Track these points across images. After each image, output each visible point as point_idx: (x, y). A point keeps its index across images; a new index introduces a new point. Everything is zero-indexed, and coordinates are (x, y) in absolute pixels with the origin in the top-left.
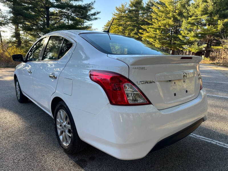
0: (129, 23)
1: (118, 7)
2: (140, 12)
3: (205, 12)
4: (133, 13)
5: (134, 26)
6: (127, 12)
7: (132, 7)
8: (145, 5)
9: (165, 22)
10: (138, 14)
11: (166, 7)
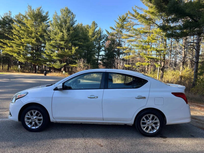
3: (62, 39)
9: (28, 40)
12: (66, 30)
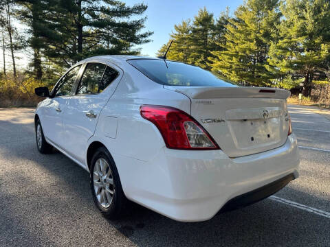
0: (193, 47)
1: (177, 26)
2: (210, 32)
3: (302, 32)
4: (198, 34)
5: (200, 52)
6: (190, 32)
7: (197, 25)
8: (215, 23)
9: (244, 46)
10: (207, 35)
11: (246, 26)
12: (312, 14)
